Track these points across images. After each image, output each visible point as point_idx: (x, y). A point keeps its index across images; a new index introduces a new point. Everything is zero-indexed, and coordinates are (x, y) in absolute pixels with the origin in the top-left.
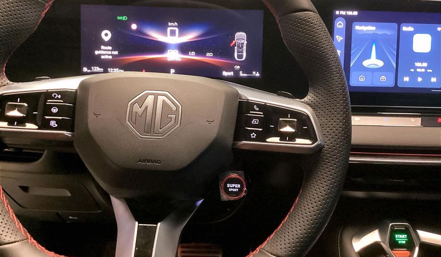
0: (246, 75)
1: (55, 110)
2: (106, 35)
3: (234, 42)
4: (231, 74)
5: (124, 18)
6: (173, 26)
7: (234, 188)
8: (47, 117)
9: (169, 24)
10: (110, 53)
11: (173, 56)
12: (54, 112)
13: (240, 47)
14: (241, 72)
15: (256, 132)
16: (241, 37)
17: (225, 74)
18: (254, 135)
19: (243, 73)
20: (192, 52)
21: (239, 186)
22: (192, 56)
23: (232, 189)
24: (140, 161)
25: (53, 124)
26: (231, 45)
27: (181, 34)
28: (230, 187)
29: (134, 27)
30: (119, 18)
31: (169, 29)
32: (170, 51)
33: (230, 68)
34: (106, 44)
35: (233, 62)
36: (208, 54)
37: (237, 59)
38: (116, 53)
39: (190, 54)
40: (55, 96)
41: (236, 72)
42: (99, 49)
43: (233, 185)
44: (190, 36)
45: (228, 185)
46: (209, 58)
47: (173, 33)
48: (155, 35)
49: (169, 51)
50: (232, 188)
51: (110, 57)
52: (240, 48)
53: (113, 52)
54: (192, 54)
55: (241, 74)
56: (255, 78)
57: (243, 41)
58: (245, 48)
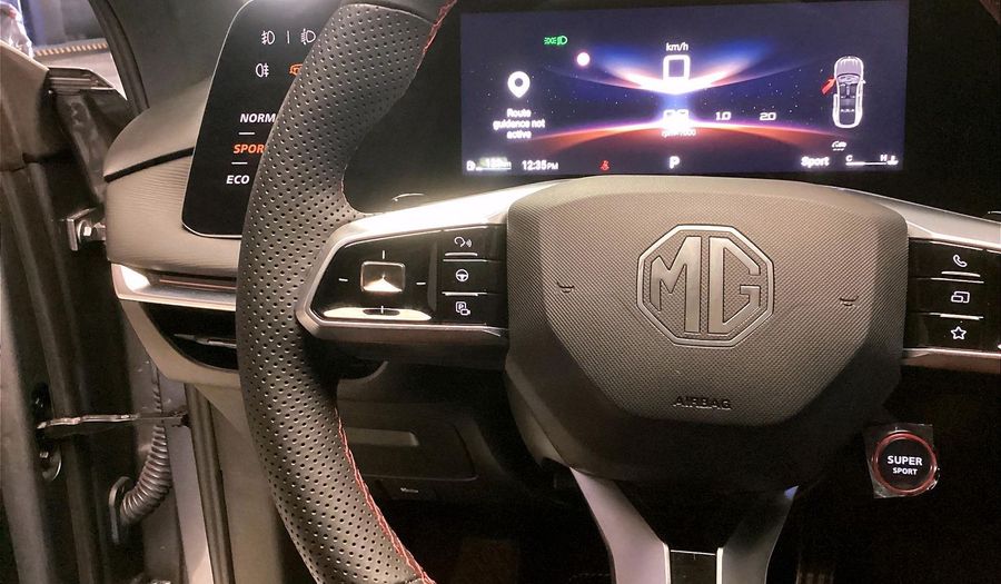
0: (862, 164)
1: (462, 276)
2: (519, 83)
3: (832, 82)
4: (824, 161)
5: (560, 41)
6: (677, 52)
7: (907, 465)
8: (447, 294)
9: (669, 47)
10: (527, 124)
11: (676, 124)
12: (462, 280)
13: (848, 93)
14: (849, 158)
15: (965, 324)
16: (850, 70)
17: (808, 162)
18: (958, 333)
19: (855, 159)
20: (724, 114)
21: (919, 461)
22: (724, 122)
23: (900, 470)
24: (680, 399)
25: (461, 307)
26: (824, 91)
27: (695, 71)
28: (894, 465)
29: (583, 59)
30: (549, 41)
31: (667, 60)
32: (668, 114)
33: (821, 148)
34: (518, 105)
35: (829, 133)
36: (765, 116)
37: (838, 124)
38: (541, 124)
39: (718, 118)
40: (460, 241)
41: (838, 157)
42: (503, 117)
43: (903, 459)
44: (719, 74)
45: (889, 458)
46: (767, 124)
47: (676, 69)
48: (634, 77)
49: (666, 112)
50: (901, 466)
51: (528, 135)
52: (848, 97)
53: (534, 122)
54: (724, 118)
55: (850, 162)
56: (886, 170)
57: (853, 80)
58: (859, 95)
